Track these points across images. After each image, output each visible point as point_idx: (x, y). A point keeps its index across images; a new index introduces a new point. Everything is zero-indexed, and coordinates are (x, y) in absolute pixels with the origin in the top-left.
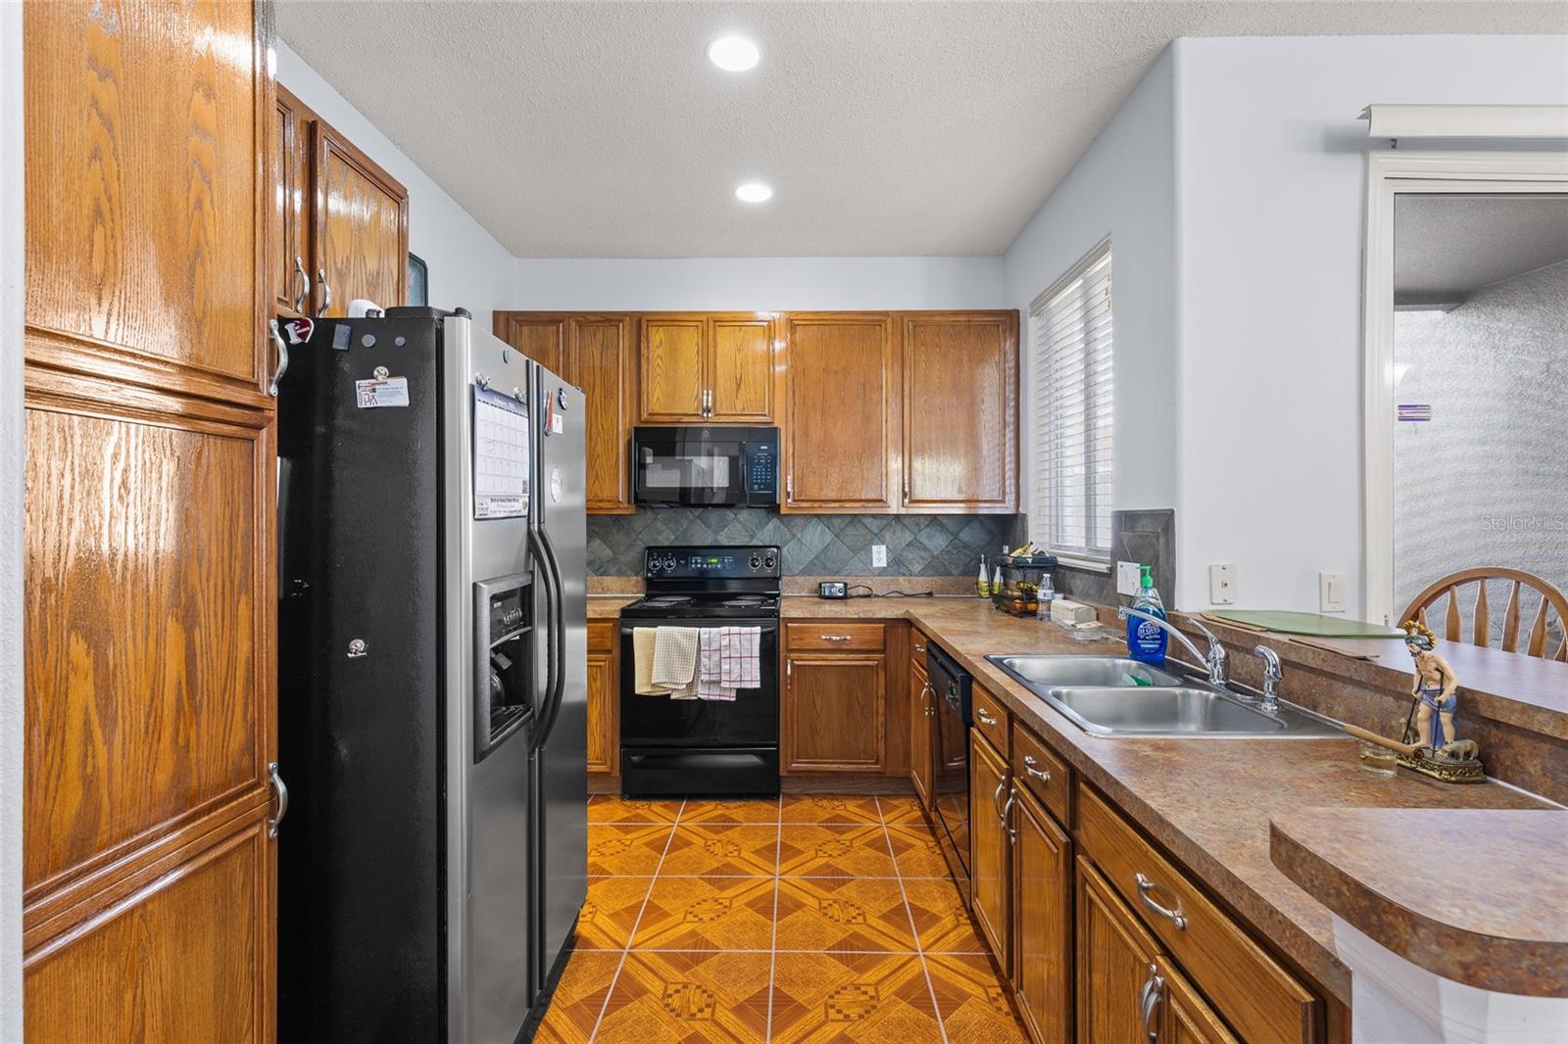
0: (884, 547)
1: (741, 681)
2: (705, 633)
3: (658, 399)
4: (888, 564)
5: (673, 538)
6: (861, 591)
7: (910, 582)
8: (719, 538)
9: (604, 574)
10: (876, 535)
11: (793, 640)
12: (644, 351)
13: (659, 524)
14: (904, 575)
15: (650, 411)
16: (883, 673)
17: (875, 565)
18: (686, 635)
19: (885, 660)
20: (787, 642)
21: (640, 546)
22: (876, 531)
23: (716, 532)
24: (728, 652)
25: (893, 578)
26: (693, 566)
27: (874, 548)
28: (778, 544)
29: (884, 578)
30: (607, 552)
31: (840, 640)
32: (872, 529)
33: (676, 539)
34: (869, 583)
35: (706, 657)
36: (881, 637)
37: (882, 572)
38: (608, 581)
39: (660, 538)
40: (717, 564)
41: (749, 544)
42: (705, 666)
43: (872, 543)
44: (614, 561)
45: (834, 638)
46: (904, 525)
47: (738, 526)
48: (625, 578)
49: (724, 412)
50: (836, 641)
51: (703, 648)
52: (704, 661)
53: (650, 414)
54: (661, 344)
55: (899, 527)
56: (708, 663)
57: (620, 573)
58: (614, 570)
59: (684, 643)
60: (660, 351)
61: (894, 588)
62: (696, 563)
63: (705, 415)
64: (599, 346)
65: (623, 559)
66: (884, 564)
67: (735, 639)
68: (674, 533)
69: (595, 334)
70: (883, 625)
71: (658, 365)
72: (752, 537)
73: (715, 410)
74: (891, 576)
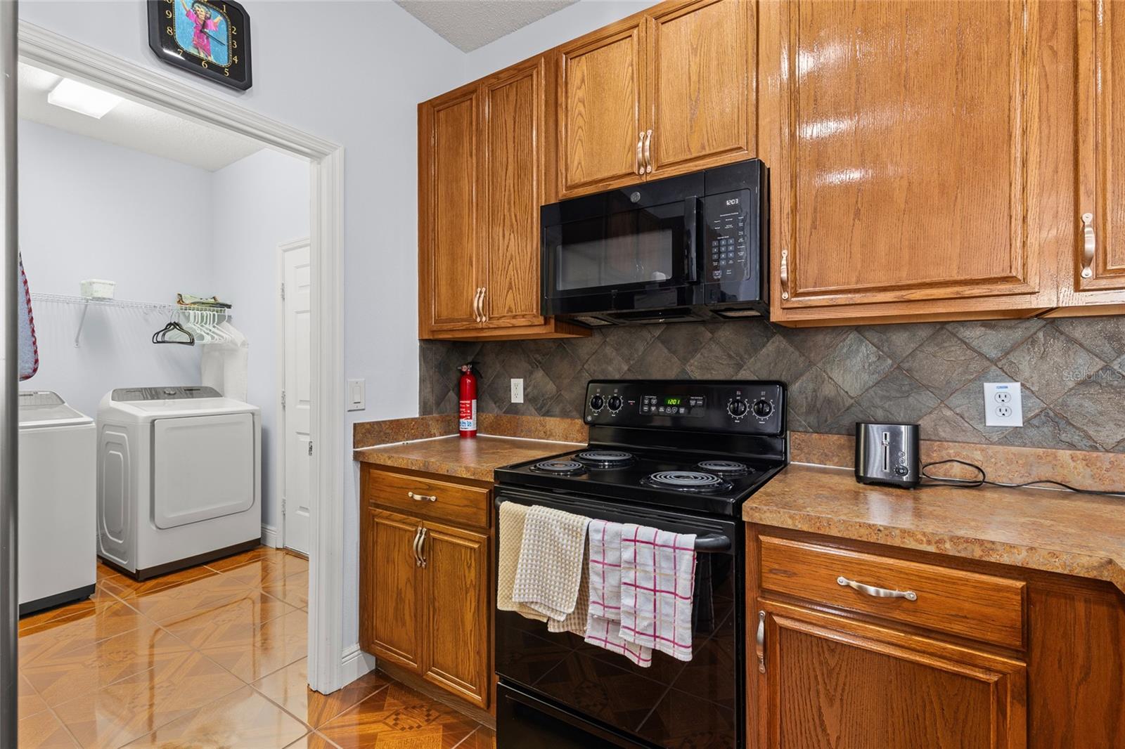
0: (1014, 388)
1: (655, 637)
2: (597, 531)
3: (580, 163)
4: (1027, 422)
5: (626, 368)
6: (957, 472)
7: (1088, 463)
8: (688, 368)
9: (548, 414)
10: (994, 362)
11: (771, 571)
12: (562, 99)
13: (608, 350)
14: (1072, 446)
15: (569, 183)
16: (1021, 712)
17: (991, 421)
18: (568, 529)
19: (1027, 675)
20: (760, 573)
21: (586, 377)
22: (993, 354)
23: (685, 360)
24: (632, 574)
25: (1040, 451)
26: (646, 408)
27: (990, 388)
28: (783, 379)
29: (1014, 449)
30: (550, 387)
31: (888, 599)
32: (985, 350)
33: (629, 370)
34: (977, 457)
35: (597, 574)
36: (1013, 611)
37: (1010, 436)
38: (553, 423)
39: (610, 369)
40: (678, 406)
41: (734, 378)
42: (595, 589)
43: (983, 376)
44: (557, 398)
45: (872, 590)
46: (1071, 340)
47: (717, 351)
48: (569, 421)
49: (671, 160)
50: (877, 597)
51: (592, 556)
52: (594, 579)
53: (569, 188)
54: (583, 81)
55: (1057, 345)
56: (599, 586)
57: (564, 414)
58: (557, 410)
59: (564, 540)
60: (580, 94)
61: (1046, 472)
62: (650, 405)
63: (642, 171)
64: (512, 110)
65: (567, 395)
66: (1016, 420)
67: (645, 553)
68: (627, 361)
69: (507, 96)
70: (1020, 584)
71: (580, 114)
72: (739, 367)
73: (657, 160)
74: (1033, 445)
